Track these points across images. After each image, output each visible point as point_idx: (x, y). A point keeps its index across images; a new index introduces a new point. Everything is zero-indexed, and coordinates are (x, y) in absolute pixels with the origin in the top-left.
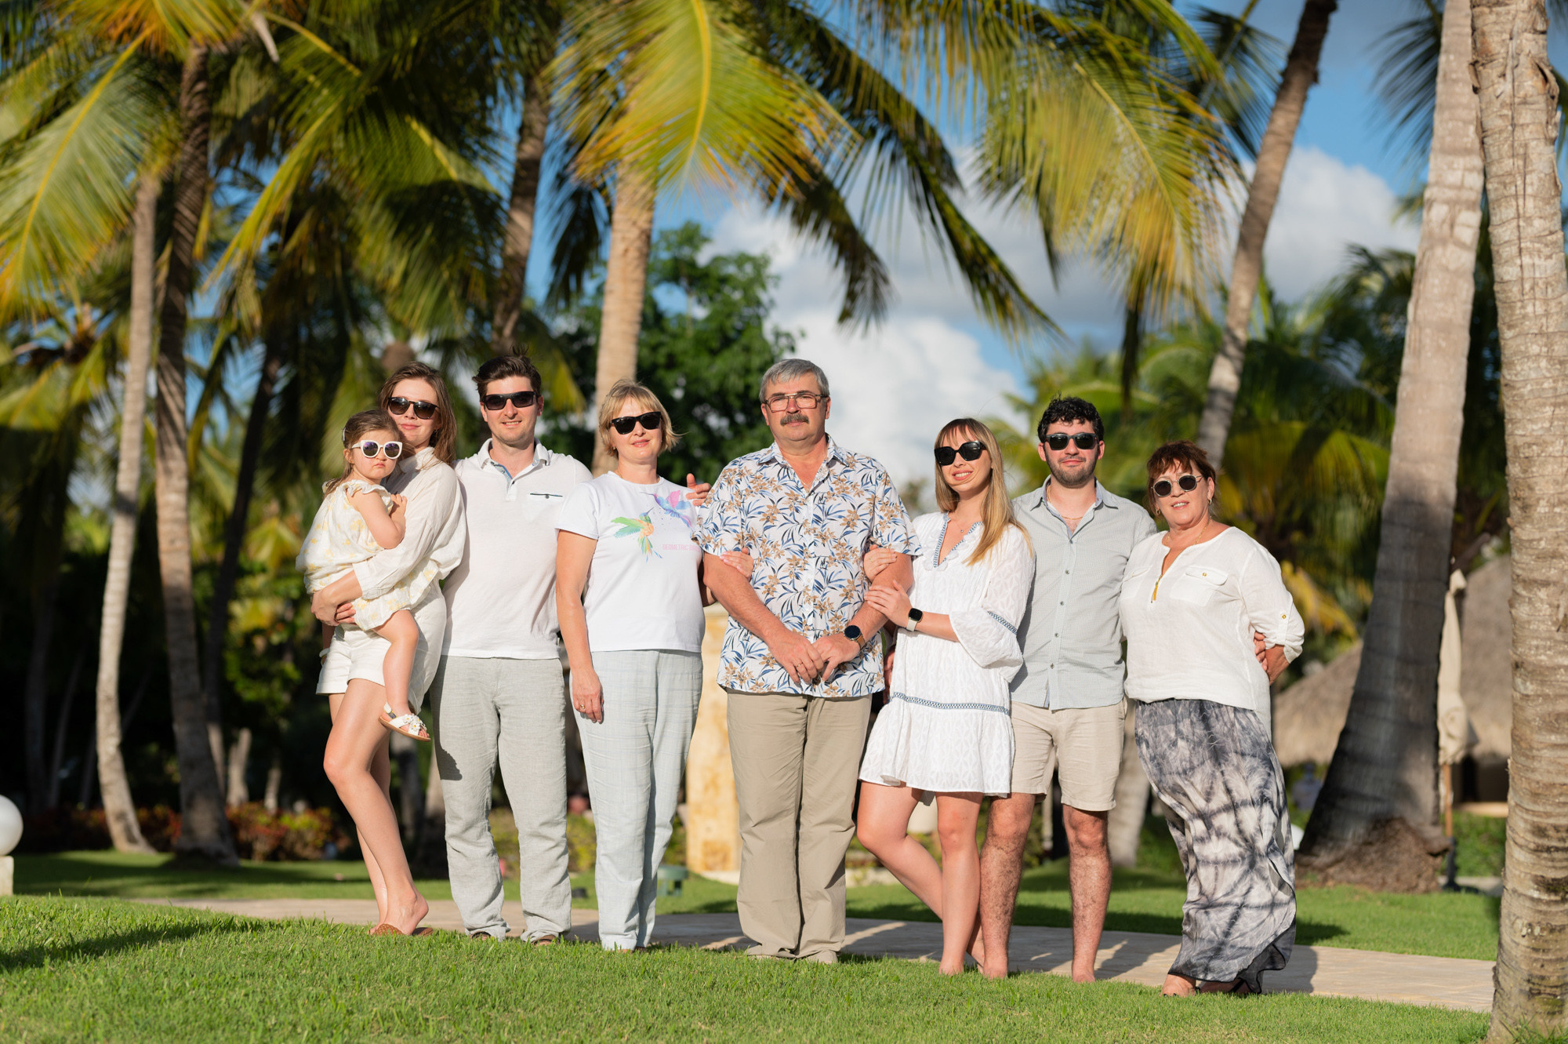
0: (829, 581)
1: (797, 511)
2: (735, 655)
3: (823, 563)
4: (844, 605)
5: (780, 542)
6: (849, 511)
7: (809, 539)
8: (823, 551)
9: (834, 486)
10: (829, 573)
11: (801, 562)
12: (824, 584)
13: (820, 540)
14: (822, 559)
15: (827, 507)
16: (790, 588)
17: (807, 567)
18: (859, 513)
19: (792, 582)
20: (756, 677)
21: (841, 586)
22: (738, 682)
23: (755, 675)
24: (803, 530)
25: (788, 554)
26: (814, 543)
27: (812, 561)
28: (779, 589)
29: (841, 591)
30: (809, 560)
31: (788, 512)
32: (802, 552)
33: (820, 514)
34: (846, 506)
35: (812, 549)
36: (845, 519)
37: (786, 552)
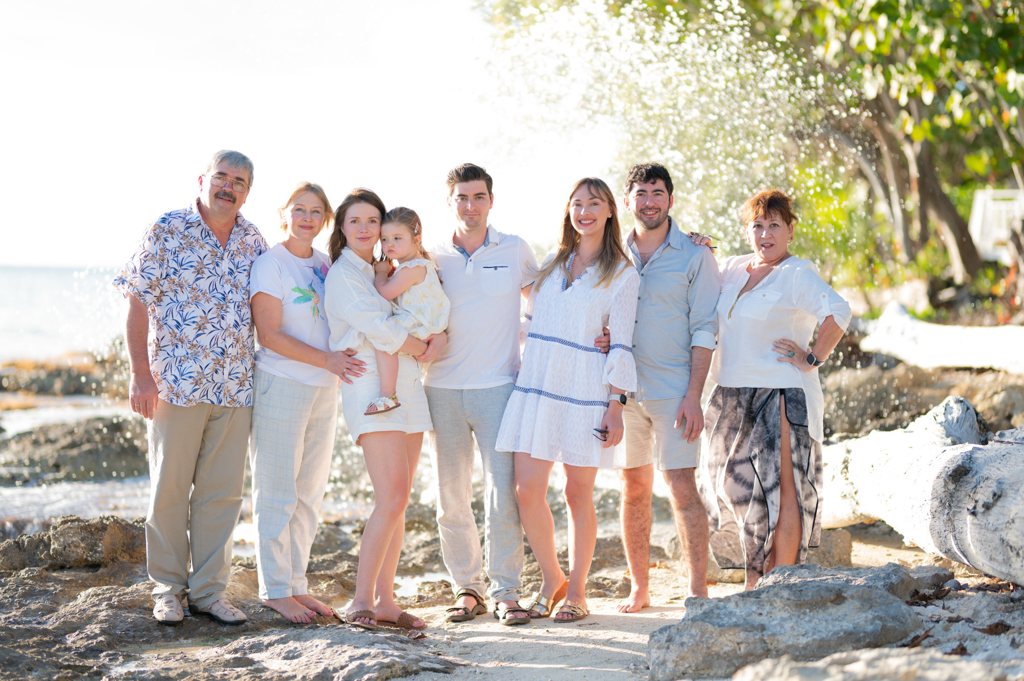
1: (218, 265)
2: (174, 378)
5: (208, 291)
7: (227, 288)
11: (225, 306)
16: (218, 326)
19: (219, 321)
20: (188, 394)
22: (175, 398)
23: (188, 393)
24: (223, 281)
25: (214, 301)
28: (209, 327)
31: (211, 266)
37: (213, 299)
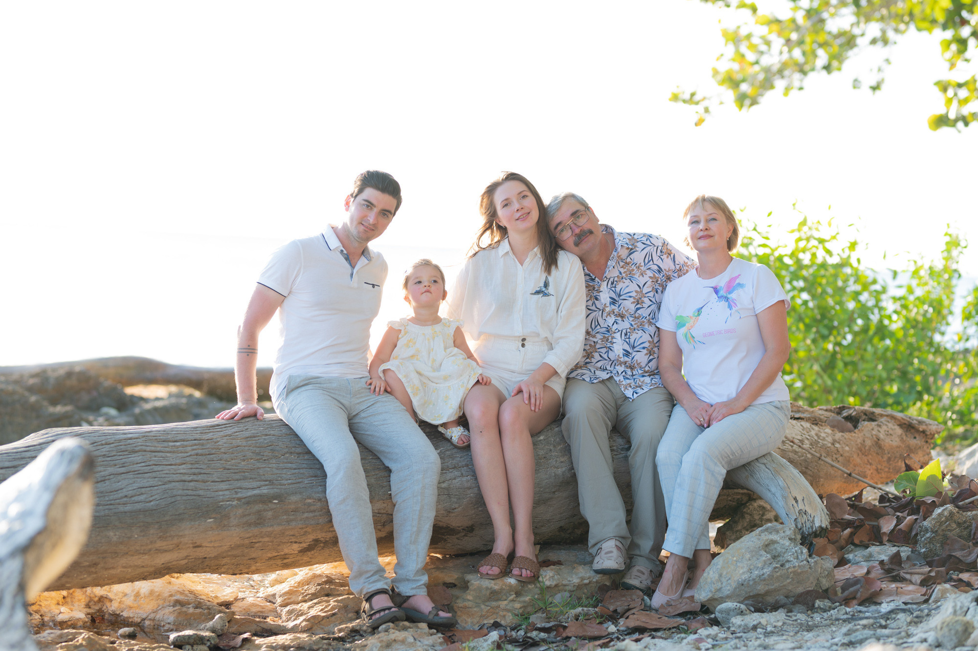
0: (634, 347)
3: (626, 335)
4: (650, 361)
6: (636, 292)
8: (625, 325)
9: (622, 270)
10: (632, 341)
12: (630, 350)
13: (620, 319)
14: (624, 331)
15: (618, 289)
17: (614, 340)
18: (644, 292)
21: (644, 348)
26: (616, 322)
27: (618, 335)
29: (645, 351)
30: (615, 335)
32: (608, 331)
33: (614, 296)
34: (633, 287)
35: (615, 326)
36: (634, 298)
